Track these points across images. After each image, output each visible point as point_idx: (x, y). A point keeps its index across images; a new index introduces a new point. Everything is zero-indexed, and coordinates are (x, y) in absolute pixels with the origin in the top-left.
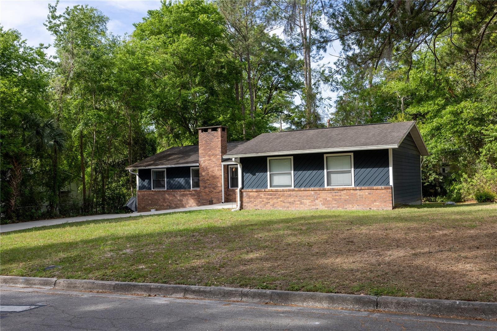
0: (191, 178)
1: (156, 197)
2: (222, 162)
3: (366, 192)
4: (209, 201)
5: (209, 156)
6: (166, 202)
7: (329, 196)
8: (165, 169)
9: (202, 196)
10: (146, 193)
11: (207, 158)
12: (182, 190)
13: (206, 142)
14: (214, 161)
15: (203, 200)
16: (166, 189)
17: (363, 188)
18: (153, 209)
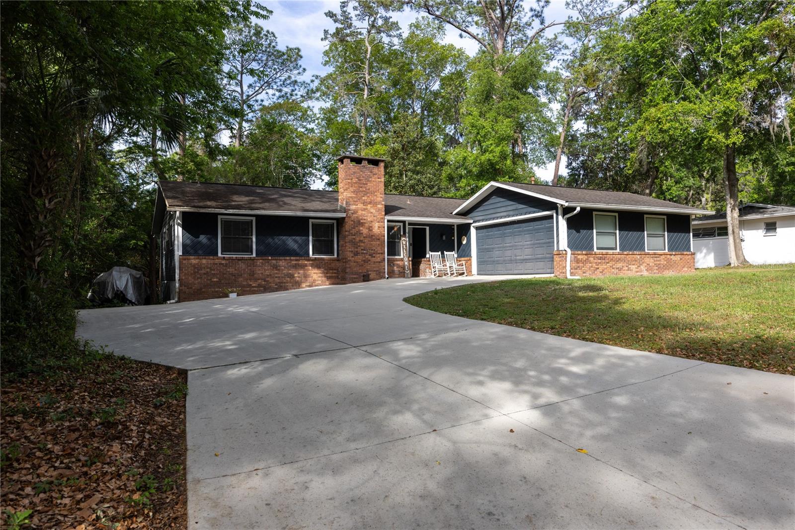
0: (311, 238)
1: (231, 270)
2: (386, 214)
3: (678, 257)
4: (364, 276)
5: (365, 203)
6: (256, 280)
7: (649, 261)
8: (254, 219)
9: (350, 268)
10: (204, 261)
11: (360, 206)
12: (292, 258)
13: (360, 180)
14: (372, 213)
15: (352, 274)
16: (254, 255)
17: (677, 253)
18: (232, 292)
